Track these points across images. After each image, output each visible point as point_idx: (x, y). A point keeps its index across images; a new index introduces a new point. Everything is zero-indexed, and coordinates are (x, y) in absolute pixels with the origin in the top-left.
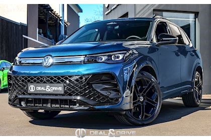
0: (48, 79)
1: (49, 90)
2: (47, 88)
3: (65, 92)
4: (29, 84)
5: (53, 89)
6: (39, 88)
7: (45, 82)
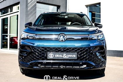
0: (64, 49)
1: (66, 57)
2: (64, 56)
3: (78, 58)
4: (48, 53)
5: (69, 56)
6: (57, 56)
7: (62, 52)
